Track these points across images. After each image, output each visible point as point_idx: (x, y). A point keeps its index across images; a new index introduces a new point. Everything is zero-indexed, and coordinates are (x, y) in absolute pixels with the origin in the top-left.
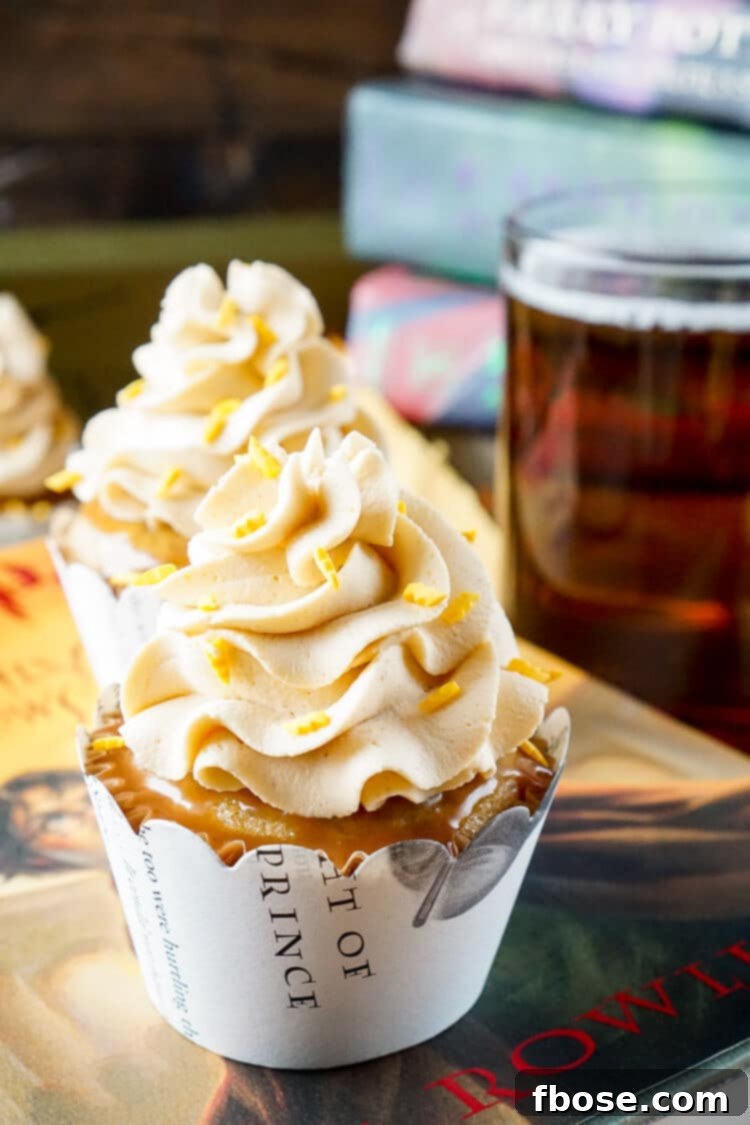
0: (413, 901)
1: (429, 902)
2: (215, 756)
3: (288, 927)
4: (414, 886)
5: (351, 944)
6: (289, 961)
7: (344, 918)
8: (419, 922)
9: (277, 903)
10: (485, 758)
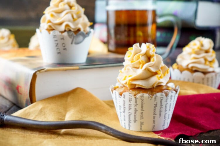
0: (70, 40)
1: (73, 41)
2: (50, 24)
3: (56, 42)
4: (71, 38)
5: (64, 45)
6: (57, 47)
7: (62, 41)
8: (72, 43)
9: (56, 39)
10: (80, 26)
